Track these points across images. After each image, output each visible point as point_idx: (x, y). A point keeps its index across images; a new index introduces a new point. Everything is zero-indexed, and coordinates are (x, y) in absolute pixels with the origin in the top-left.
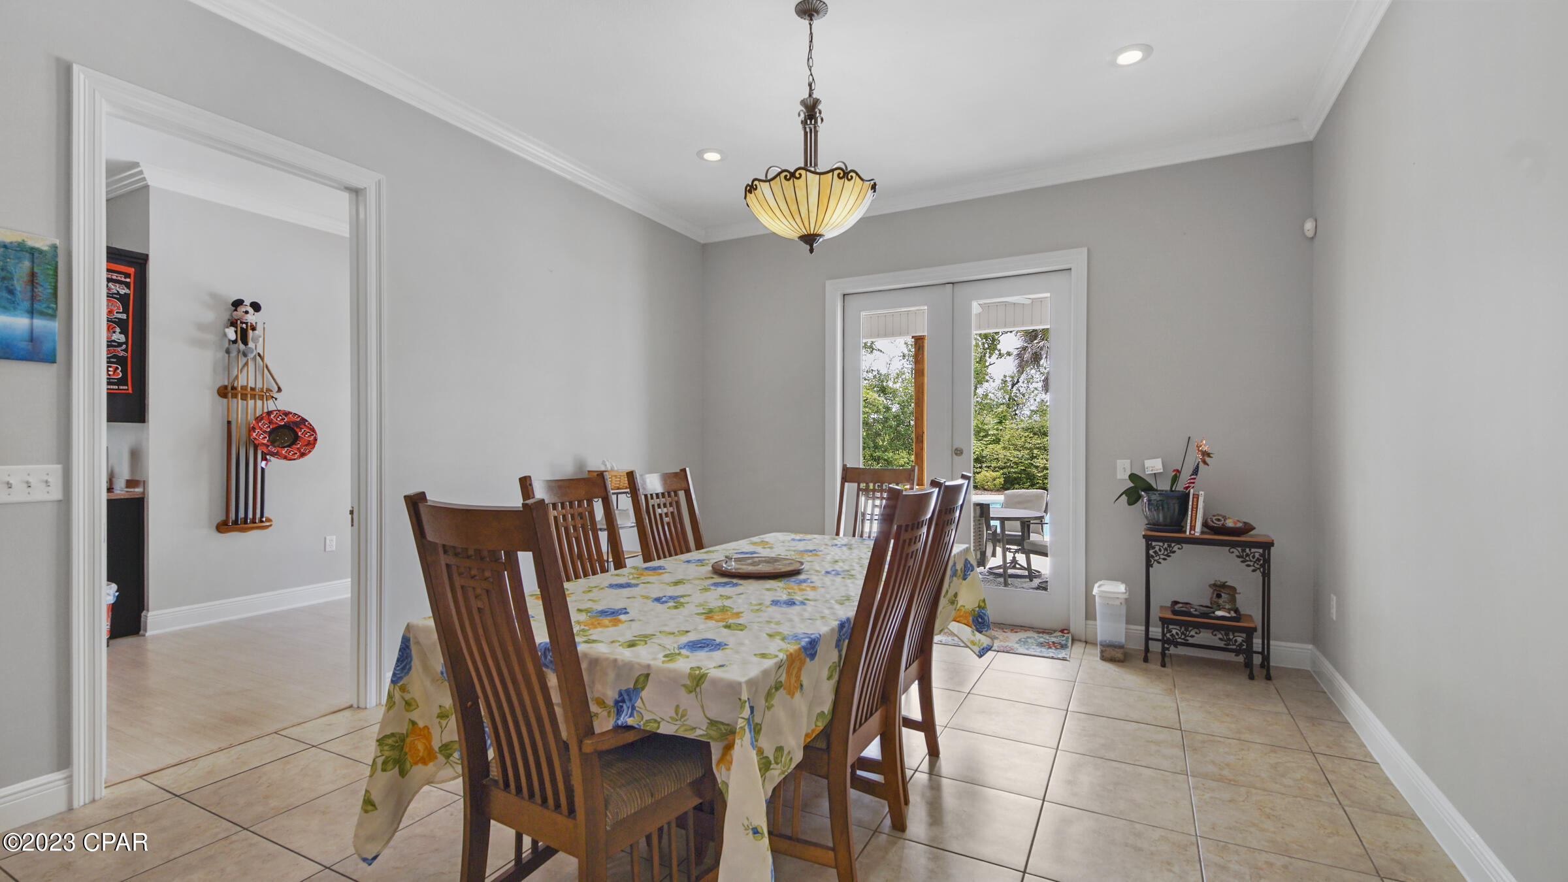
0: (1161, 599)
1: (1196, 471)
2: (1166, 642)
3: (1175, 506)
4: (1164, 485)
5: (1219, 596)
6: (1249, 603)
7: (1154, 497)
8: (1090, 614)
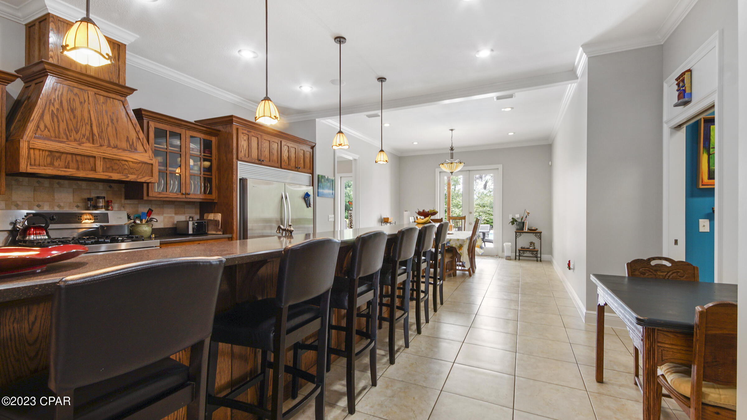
0: (519, 247)
1: (526, 217)
2: (520, 256)
3: (522, 225)
4: (519, 220)
5: (531, 245)
6: (537, 247)
7: (517, 223)
8: (503, 251)
